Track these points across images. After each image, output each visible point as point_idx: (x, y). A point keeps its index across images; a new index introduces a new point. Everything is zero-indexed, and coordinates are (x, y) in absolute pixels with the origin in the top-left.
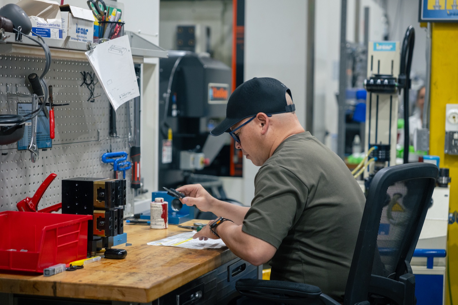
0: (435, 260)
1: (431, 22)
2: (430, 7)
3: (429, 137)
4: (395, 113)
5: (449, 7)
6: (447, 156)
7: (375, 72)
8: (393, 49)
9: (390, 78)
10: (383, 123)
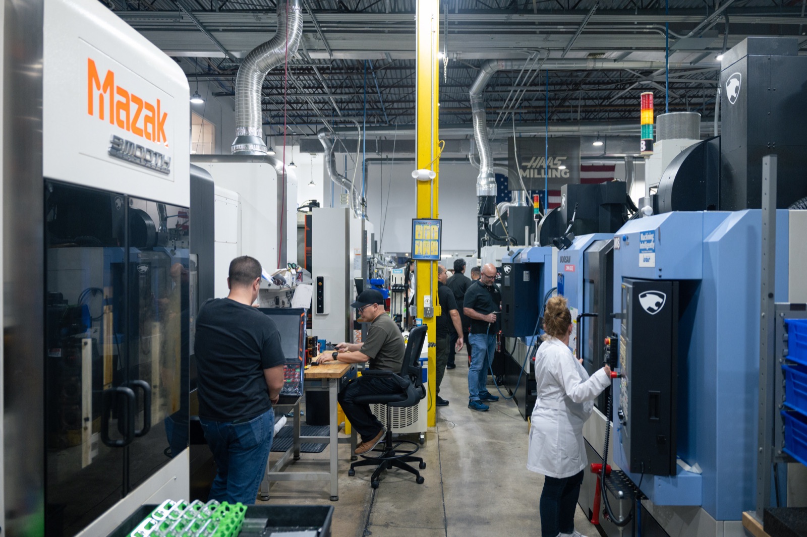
0: (424, 362)
1: (417, 260)
2: (416, 253)
3: (417, 310)
4: (403, 300)
5: (424, 254)
6: (425, 318)
7: (394, 283)
8: (402, 272)
9: (401, 286)
10: (398, 305)
